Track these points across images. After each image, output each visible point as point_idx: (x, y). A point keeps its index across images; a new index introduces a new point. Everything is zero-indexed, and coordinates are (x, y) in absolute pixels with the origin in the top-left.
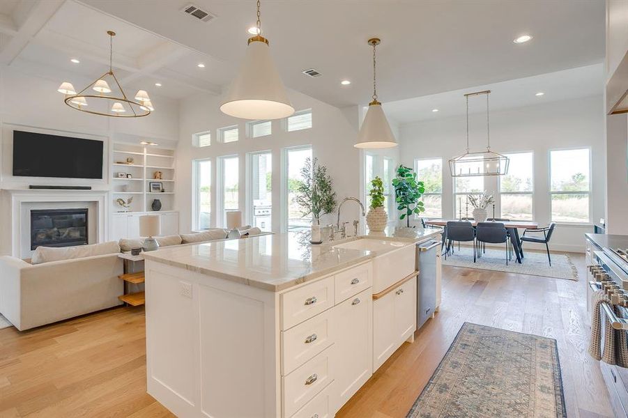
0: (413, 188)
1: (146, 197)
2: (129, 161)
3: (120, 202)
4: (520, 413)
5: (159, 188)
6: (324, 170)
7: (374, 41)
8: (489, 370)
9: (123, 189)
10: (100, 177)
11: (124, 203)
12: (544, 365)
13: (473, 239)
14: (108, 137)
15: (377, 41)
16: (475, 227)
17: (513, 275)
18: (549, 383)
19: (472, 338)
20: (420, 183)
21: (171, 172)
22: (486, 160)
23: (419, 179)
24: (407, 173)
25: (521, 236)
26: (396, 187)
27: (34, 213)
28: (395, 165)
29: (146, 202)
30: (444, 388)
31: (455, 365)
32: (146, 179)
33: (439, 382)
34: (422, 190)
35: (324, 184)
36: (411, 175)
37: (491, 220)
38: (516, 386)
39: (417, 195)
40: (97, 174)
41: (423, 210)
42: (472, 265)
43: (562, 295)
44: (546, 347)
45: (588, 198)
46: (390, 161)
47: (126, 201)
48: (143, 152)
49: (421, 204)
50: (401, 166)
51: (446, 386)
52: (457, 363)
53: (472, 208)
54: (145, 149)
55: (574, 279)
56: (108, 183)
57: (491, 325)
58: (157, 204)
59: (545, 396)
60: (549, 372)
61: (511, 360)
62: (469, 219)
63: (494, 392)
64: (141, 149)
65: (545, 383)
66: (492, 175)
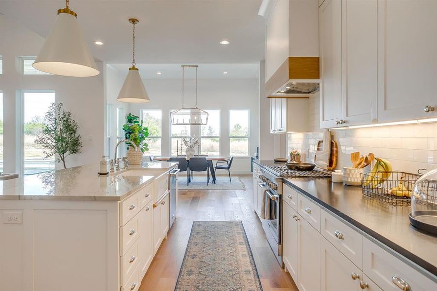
0: (140, 133)
4: (233, 256)
6: (69, 115)
7: (134, 21)
8: (214, 242)
12: (239, 233)
13: (186, 170)
15: (136, 21)
16: (188, 161)
17: (211, 191)
18: (242, 240)
19: (201, 229)
20: (146, 129)
22: (193, 114)
23: (144, 125)
24: (135, 120)
25: (214, 166)
26: (126, 131)
28: (125, 113)
30: (194, 257)
31: (196, 244)
33: (190, 254)
34: (147, 134)
35: (69, 127)
36: (138, 122)
37: (197, 156)
38: (229, 245)
39: (143, 138)
41: (147, 149)
42: (186, 188)
43: (240, 198)
44: (238, 225)
45: (247, 141)
46: (121, 109)
49: (146, 145)
50: (130, 114)
51: (195, 255)
52: (196, 243)
53: (185, 147)
55: (243, 189)
57: (209, 220)
59: (242, 246)
60: (241, 235)
61: (223, 235)
62: (183, 156)
63: (220, 251)
65: (241, 241)
66: (196, 125)
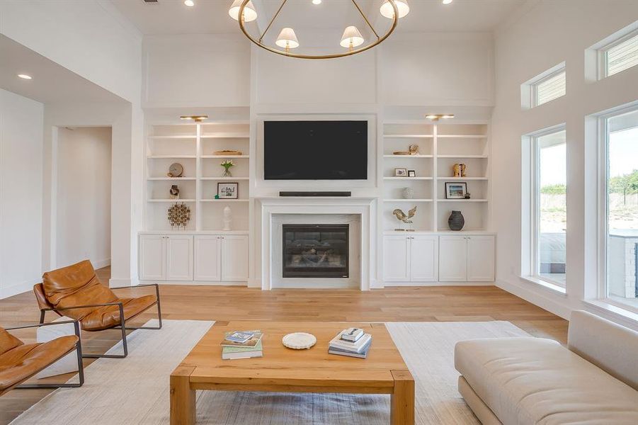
1: (438, 208)
2: (412, 150)
3: (399, 215)
5: (461, 193)
9: (403, 194)
10: (365, 177)
11: (404, 215)
14: (376, 114)
21: (482, 162)
27: (287, 228)
29: (437, 216)
32: (438, 176)
40: (359, 172)
47: (407, 214)
48: (431, 132)
54: (435, 129)
56: (376, 186)
58: (457, 219)
64: (428, 129)
